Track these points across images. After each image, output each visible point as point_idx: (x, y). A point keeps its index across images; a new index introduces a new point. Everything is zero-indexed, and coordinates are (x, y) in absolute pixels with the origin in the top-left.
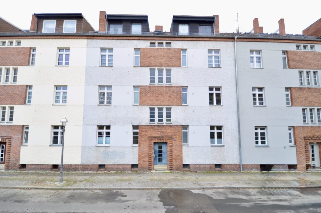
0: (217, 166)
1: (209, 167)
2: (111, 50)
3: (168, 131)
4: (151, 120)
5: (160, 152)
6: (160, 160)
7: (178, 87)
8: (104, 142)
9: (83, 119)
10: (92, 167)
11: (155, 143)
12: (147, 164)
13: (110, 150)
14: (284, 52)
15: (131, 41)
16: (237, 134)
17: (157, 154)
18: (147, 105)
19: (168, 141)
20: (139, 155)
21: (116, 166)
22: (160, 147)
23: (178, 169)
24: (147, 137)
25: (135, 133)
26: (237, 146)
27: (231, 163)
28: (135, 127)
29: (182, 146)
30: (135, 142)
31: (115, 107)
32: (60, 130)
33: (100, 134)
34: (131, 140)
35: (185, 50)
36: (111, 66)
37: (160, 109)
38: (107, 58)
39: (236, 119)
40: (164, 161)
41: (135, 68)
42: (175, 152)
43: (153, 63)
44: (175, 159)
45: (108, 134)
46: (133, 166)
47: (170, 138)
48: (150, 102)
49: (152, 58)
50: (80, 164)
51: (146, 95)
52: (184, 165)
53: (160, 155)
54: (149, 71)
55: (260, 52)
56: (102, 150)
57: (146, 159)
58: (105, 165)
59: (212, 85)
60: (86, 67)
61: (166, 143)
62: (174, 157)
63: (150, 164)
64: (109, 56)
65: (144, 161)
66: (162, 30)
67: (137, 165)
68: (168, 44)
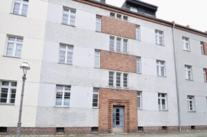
0: (164, 128)
1: (157, 129)
2: (74, 11)
3: (126, 95)
4: (110, 84)
5: (118, 115)
6: (118, 123)
7: (133, 56)
8: (63, 103)
9: (41, 76)
10: (48, 130)
11: (114, 106)
12: (106, 127)
13: (70, 111)
15: (94, 7)
16: (176, 101)
17: (115, 117)
18: (108, 69)
19: (125, 105)
20: (99, 118)
21: (76, 129)
22: (118, 111)
23: (134, 131)
24: (107, 100)
25: (95, 96)
28: (95, 89)
29: (137, 109)
30: (95, 105)
31: (77, 67)
32: (10, 87)
33: (59, 96)
34: (91, 102)
35: (138, 26)
36: (73, 26)
37: (118, 74)
38: (69, 18)
40: (121, 124)
41: (97, 33)
42: (131, 116)
43: (113, 32)
44: (132, 122)
45: (67, 96)
46: (94, 129)
47: (128, 102)
48: (110, 67)
49: (112, 27)
50: (34, 126)
51: (107, 59)
52: (139, 127)
53: (118, 119)
54: (109, 38)
55: (187, 39)
56: (62, 111)
57: (106, 122)
58: (63, 128)
59: (158, 59)
60: (46, 21)
61: (123, 107)
62: (131, 120)
63: (110, 126)
64: (71, 16)
65: (104, 124)
67: (97, 128)
68: (125, 18)
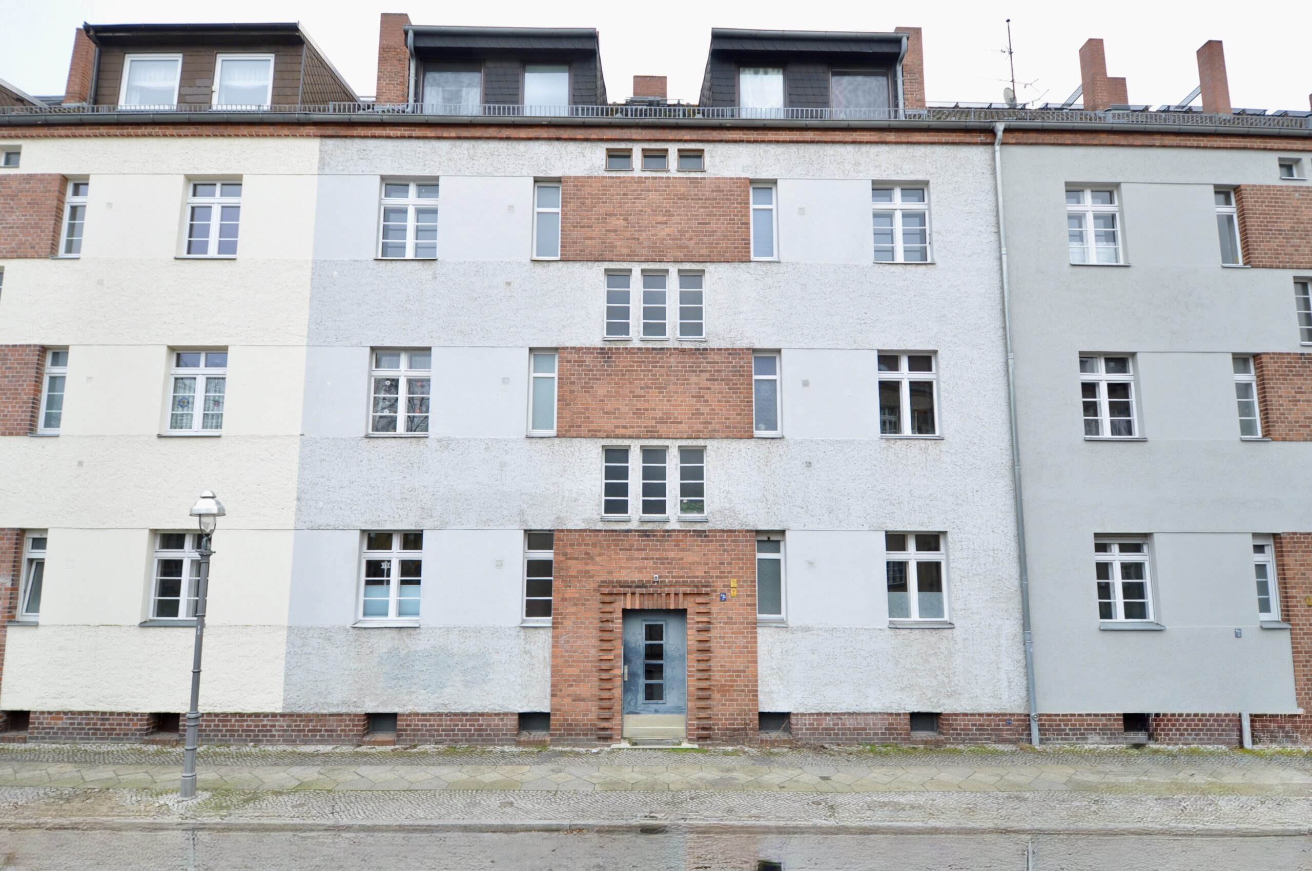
0: (921, 720)
1: (881, 725)
2: (429, 185)
3: (690, 557)
4: (610, 507)
5: (655, 652)
6: (653, 693)
7: (733, 352)
8: (393, 609)
9: (299, 499)
10: (333, 723)
11: (627, 613)
12: (589, 713)
13: (421, 643)
14: (1224, 192)
15: (522, 146)
16: (1013, 570)
17: (639, 664)
18: (593, 434)
19: (689, 604)
20: (555, 671)
21: (446, 722)
22: (654, 632)
23: (735, 735)
24: (592, 585)
25: (534, 567)
26: (1011, 626)
27: (987, 707)
28: (536, 539)
29: (755, 624)
30: (533, 609)
31: (445, 443)
32: (187, 554)
33: (375, 570)
34: (518, 597)
35: (766, 186)
36: (427, 258)
37: (653, 455)
38: (411, 223)
39: (1006, 502)
40: (671, 697)
41: (539, 269)
42: (722, 656)
43: (621, 246)
44: (723, 689)
45: (411, 570)
46: (528, 720)
47: (700, 591)
48: (608, 424)
49: (619, 223)
50: (277, 707)
51: (587, 388)
52: (763, 716)
53: (654, 671)
54: (602, 279)
55: (1111, 193)
56: (384, 643)
57: (589, 688)
58: (393, 716)
59: (891, 344)
60: (314, 262)
61: (681, 613)
62: (718, 677)
63: (606, 709)
64: (420, 212)
65: (577, 699)
66: (664, 94)
67: (546, 716)
68: (691, 157)
